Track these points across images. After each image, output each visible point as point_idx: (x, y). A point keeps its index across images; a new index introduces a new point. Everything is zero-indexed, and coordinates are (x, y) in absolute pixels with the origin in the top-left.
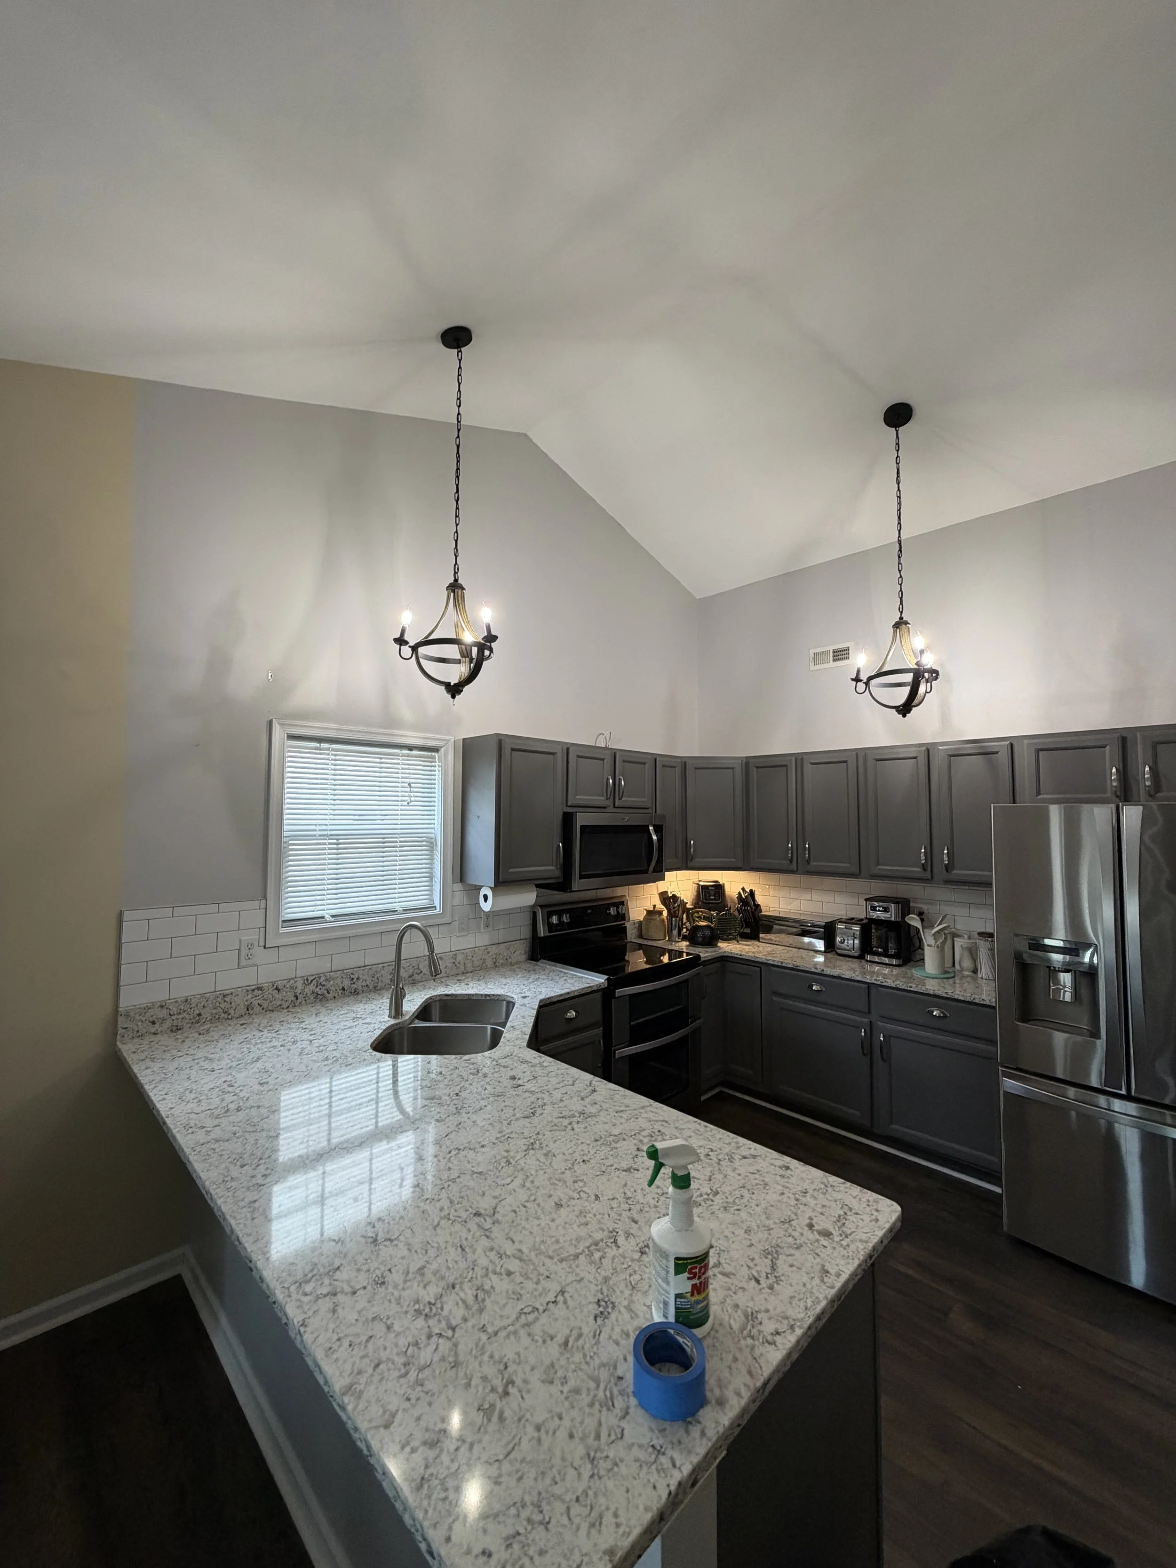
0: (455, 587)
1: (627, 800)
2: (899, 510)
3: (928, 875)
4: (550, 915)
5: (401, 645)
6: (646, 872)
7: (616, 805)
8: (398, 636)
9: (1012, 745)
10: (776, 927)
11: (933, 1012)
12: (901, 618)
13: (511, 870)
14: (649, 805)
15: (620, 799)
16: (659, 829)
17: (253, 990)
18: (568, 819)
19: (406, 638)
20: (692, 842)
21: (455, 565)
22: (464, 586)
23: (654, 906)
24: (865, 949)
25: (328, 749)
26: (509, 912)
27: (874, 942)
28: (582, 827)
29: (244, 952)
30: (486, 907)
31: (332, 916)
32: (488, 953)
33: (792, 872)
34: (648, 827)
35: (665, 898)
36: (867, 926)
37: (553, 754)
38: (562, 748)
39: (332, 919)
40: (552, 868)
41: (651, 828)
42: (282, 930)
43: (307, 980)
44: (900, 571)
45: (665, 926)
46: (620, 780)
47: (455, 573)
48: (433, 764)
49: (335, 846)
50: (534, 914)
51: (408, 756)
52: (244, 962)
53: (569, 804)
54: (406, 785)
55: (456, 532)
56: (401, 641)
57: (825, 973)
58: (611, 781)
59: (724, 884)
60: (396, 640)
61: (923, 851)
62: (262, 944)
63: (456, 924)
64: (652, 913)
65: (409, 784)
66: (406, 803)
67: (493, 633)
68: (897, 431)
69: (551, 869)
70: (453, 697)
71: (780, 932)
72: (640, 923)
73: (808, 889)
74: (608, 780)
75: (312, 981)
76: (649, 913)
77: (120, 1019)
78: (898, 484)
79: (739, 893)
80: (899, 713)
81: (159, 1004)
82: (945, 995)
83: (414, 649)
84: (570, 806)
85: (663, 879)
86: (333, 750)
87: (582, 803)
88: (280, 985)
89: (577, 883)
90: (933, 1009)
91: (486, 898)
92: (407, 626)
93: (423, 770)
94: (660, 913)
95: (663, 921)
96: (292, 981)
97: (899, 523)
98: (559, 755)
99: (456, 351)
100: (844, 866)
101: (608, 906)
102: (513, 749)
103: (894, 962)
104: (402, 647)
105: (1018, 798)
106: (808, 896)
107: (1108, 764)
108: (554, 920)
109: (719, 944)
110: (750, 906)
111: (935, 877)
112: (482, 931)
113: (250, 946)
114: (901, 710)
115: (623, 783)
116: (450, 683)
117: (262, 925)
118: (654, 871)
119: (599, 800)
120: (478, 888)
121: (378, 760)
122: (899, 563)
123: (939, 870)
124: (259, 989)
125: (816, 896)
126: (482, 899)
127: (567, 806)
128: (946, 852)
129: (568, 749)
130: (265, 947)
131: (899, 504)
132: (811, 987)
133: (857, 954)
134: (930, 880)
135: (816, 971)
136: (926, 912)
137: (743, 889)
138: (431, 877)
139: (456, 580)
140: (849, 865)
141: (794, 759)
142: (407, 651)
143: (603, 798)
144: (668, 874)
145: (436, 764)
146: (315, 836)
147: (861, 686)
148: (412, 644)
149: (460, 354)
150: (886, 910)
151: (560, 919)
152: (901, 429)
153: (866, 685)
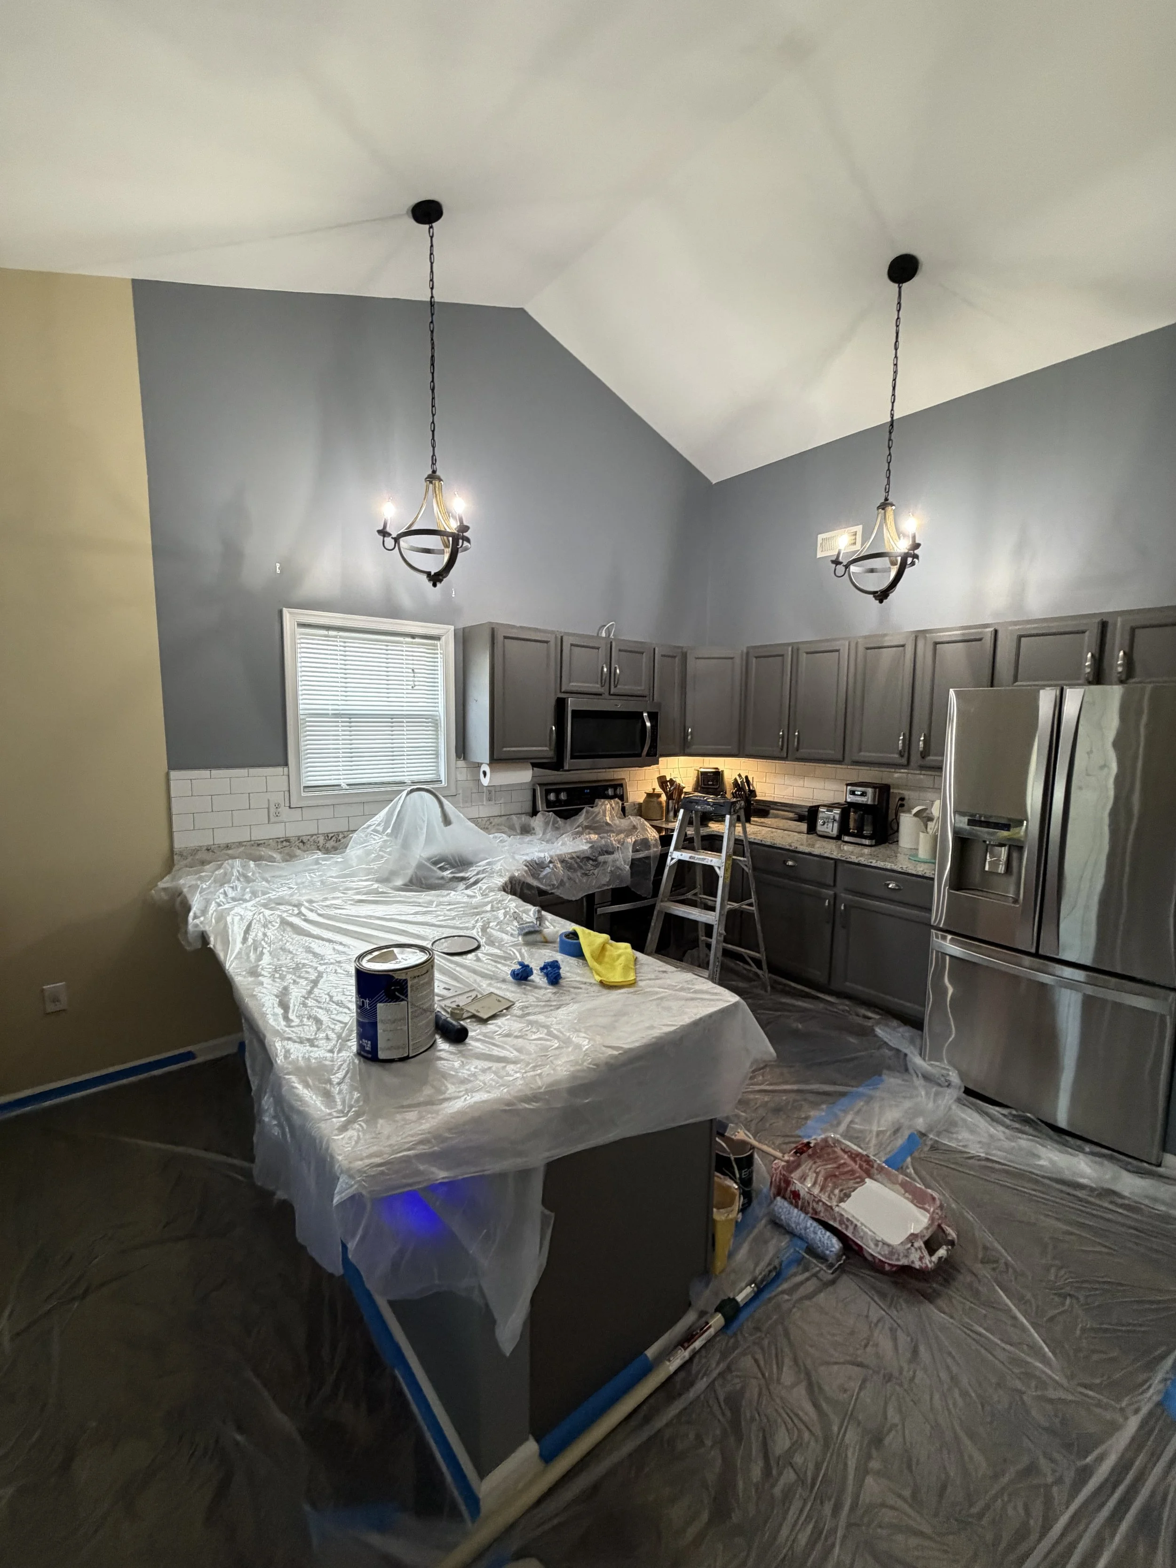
0: (433, 477)
1: (622, 688)
2: (894, 380)
3: (904, 761)
4: (548, 792)
5: (384, 536)
6: (639, 755)
7: (612, 692)
8: (381, 528)
9: (996, 631)
10: (772, 811)
11: (889, 884)
12: (886, 499)
13: (505, 749)
14: (646, 693)
15: (615, 686)
16: (653, 717)
17: (282, 842)
18: (561, 704)
19: (388, 529)
20: (690, 730)
21: (432, 457)
22: (442, 478)
23: (654, 789)
24: (844, 829)
25: (336, 637)
26: (510, 789)
27: (852, 824)
28: (573, 712)
29: (272, 810)
30: (485, 781)
31: (348, 785)
32: (491, 823)
33: (785, 759)
34: (642, 713)
35: (662, 781)
36: (847, 809)
37: (547, 642)
38: (556, 637)
39: (348, 787)
40: (545, 748)
41: (645, 714)
42: (303, 794)
43: (328, 837)
44: (890, 448)
45: (662, 807)
46: (615, 668)
47: (433, 464)
48: (436, 651)
49: (348, 724)
50: (534, 791)
51: (412, 643)
52: (273, 819)
53: (563, 690)
54: (410, 671)
55: (433, 422)
56: (383, 533)
57: (798, 850)
58: (605, 670)
59: (722, 771)
60: (379, 532)
61: (901, 738)
62: (287, 805)
63: (460, 797)
64: (651, 796)
65: (413, 670)
66: (410, 687)
67: (465, 523)
68: (900, 288)
69: (545, 750)
70: (435, 585)
71: (776, 816)
72: (640, 805)
73: (803, 776)
74: (603, 668)
75: (332, 837)
76: (649, 795)
77: (175, 857)
78: (896, 349)
79: (736, 780)
80: (876, 599)
81: (205, 848)
82: (900, 870)
83: (396, 540)
84: (564, 692)
85: (657, 763)
86: (341, 637)
87: (574, 689)
88: (305, 839)
89: (568, 763)
90: (888, 882)
91: (485, 773)
92: (389, 518)
93: (427, 657)
94: (659, 796)
95: (661, 803)
96: (314, 837)
97: (893, 395)
98: (552, 644)
99: (427, 226)
100: (830, 753)
101: (606, 788)
102: (505, 637)
103: (867, 842)
104: (386, 539)
105: (995, 682)
106: (801, 783)
107: (1085, 650)
108: (552, 797)
109: (710, 825)
110: (744, 792)
111: (912, 764)
112: (485, 803)
113: (277, 806)
114: (878, 596)
115: (618, 671)
116: (430, 572)
117: (287, 789)
118: (648, 755)
119: (596, 687)
120: (479, 765)
121: (385, 647)
122: (890, 440)
123: (915, 758)
124: (287, 841)
125: (808, 783)
126: (482, 775)
127: (561, 692)
128: (922, 738)
129: (562, 638)
130: (290, 807)
131: (895, 372)
132: (785, 862)
133: (835, 836)
134: (907, 765)
135: (791, 848)
136: (907, 797)
137: (740, 775)
138: (437, 755)
139: (434, 472)
140: (833, 752)
141: (790, 649)
142: (390, 542)
143: (597, 686)
144: (662, 760)
145: (439, 652)
146: (328, 714)
147: (840, 569)
148: (394, 535)
149: (431, 230)
150: (863, 794)
151: (557, 796)
152: (905, 286)
153: (846, 568)
